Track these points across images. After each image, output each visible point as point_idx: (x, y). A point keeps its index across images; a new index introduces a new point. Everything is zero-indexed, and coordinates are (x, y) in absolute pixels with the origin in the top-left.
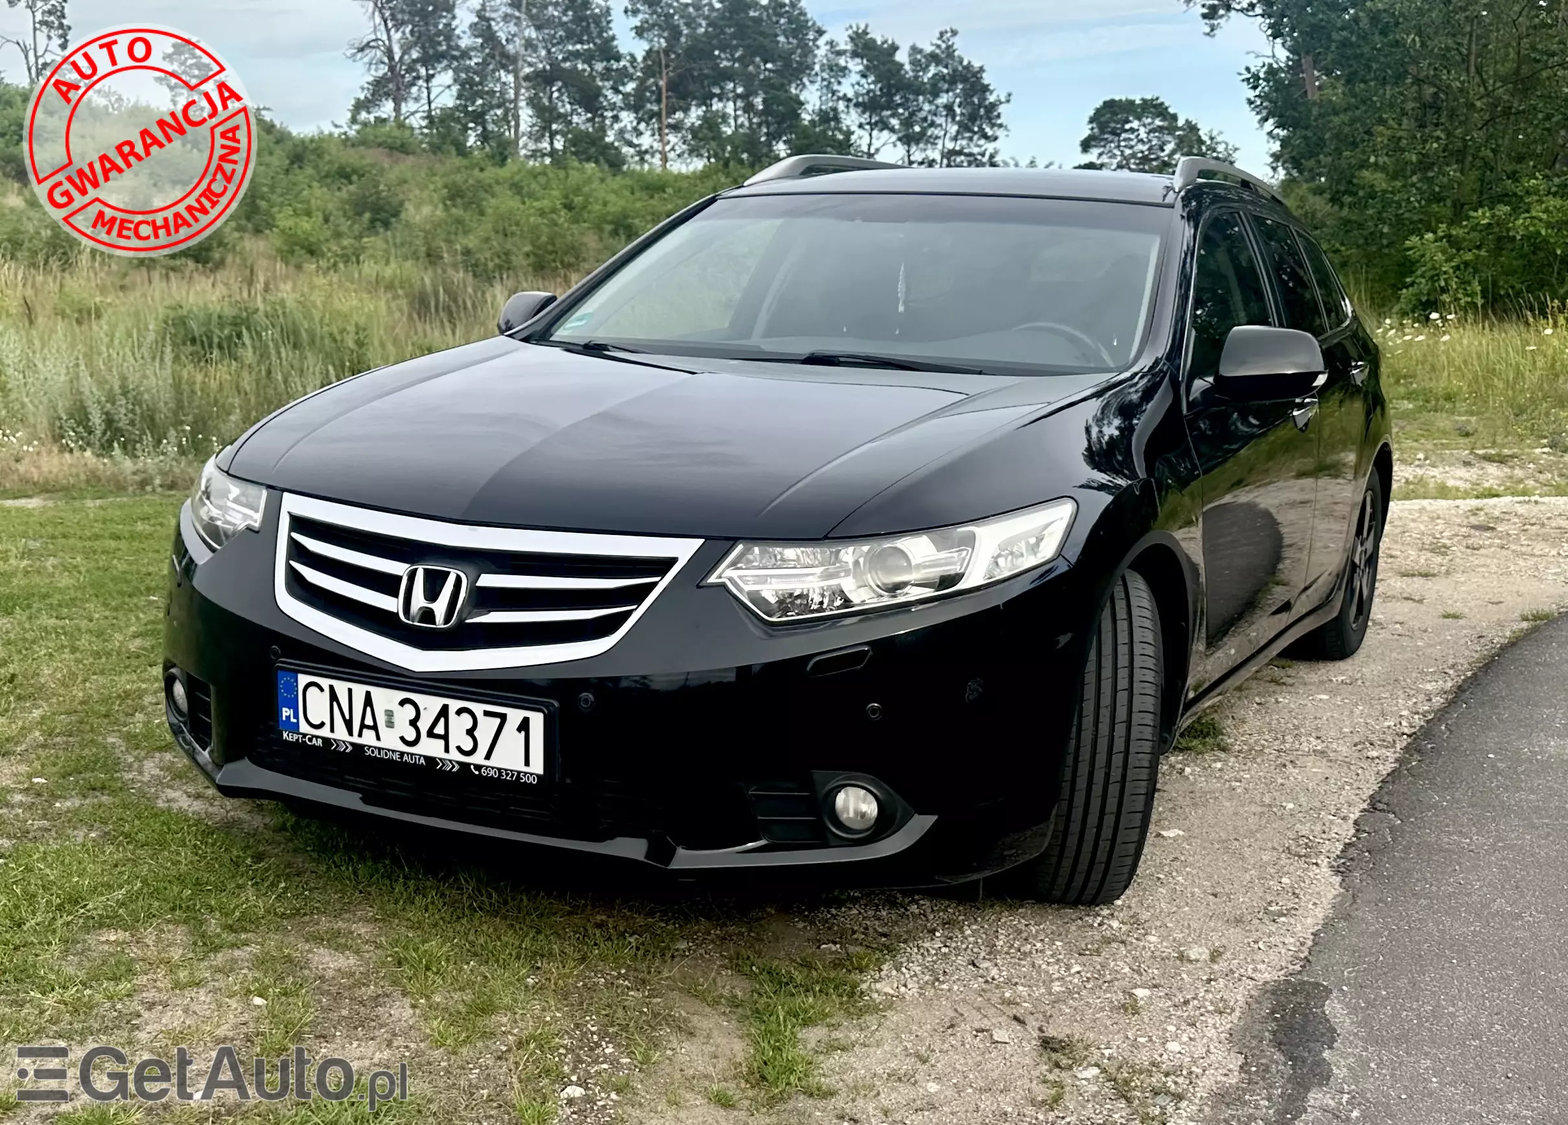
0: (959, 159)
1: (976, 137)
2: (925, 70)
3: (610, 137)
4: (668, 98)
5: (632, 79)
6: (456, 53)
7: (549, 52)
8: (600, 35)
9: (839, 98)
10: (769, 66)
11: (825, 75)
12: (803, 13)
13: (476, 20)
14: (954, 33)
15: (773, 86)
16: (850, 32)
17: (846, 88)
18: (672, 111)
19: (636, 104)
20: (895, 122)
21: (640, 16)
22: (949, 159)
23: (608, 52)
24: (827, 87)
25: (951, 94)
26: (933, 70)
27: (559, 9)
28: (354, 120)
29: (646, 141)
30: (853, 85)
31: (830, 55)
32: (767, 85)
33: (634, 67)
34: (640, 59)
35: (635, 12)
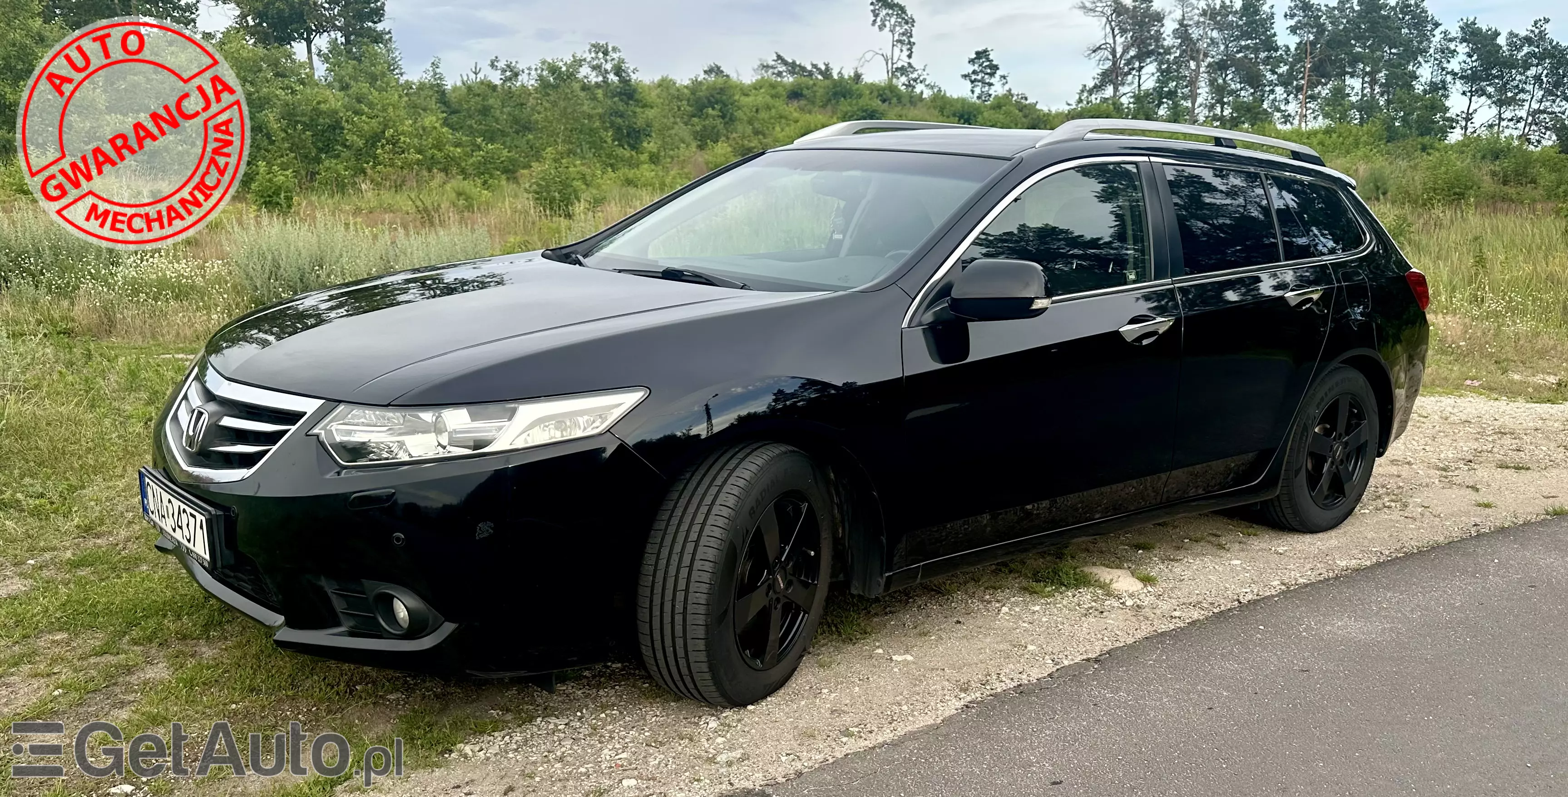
0: (1542, 117)
1: (1558, 100)
2: (1519, 49)
3: (1265, 105)
4: (1309, 76)
5: (1286, 64)
6: (1161, 51)
7: (1227, 47)
8: (1264, 33)
9: (1448, 73)
10: (1393, 51)
11: (1437, 56)
12: (1424, 11)
13: (1178, 27)
14: (1547, 21)
15: (1393, 66)
16: (1461, 23)
17: (1454, 65)
18: (1312, 85)
19: (1285, 81)
20: (1490, 89)
21: (1296, 19)
22: (1533, 117)
23: (1269, 45)
24: (1438, 65)
25: (1540, 67)
26: (1526, 49)
27: (1238, 16)
28: (1080, 101)
29: (1292, 108)
30: (1460, 63)
31: (1442, 41)
32: (1389, 64)
33: (1288, 55)
34: (1292, 49)
35: (1292, 16)
